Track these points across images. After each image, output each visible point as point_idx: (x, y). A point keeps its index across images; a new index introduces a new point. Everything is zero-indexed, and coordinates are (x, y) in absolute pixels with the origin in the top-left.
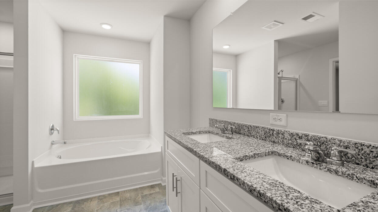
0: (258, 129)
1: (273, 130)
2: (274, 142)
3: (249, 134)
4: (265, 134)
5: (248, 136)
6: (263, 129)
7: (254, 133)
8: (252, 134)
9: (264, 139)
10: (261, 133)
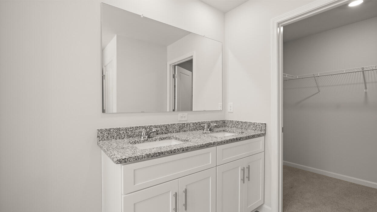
0: (174, 125)
1: (184, 124)
2: (185, 131)
3: (167, 132)
4: (179, 127)
5: (166, 133)
6: (178, 125)
7: (171, 130)
8: (170, 131)
9: (178, 131)
10: (176, 128)
